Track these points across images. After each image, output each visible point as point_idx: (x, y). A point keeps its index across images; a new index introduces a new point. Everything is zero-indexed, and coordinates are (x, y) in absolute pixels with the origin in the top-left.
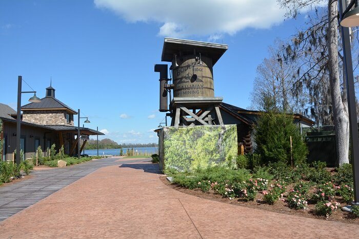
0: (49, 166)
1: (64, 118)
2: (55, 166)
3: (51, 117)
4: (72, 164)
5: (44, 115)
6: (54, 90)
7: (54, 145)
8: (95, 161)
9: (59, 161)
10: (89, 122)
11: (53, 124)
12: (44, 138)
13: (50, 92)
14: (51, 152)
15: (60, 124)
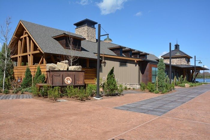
0: (181, 86)
1: (185, 61)
2: (184, 86)
3: (179, 60)
4: (192, 86)
5: (175, 59)
6: (179, 46)
7: (182, 76)
8: (203, 85)
9: (186, 84)
10: (201, 63)
11: (179, 64)
12: (176, 72)
13: (177, 46)
14: (181, 79)
15: (183, 64)
